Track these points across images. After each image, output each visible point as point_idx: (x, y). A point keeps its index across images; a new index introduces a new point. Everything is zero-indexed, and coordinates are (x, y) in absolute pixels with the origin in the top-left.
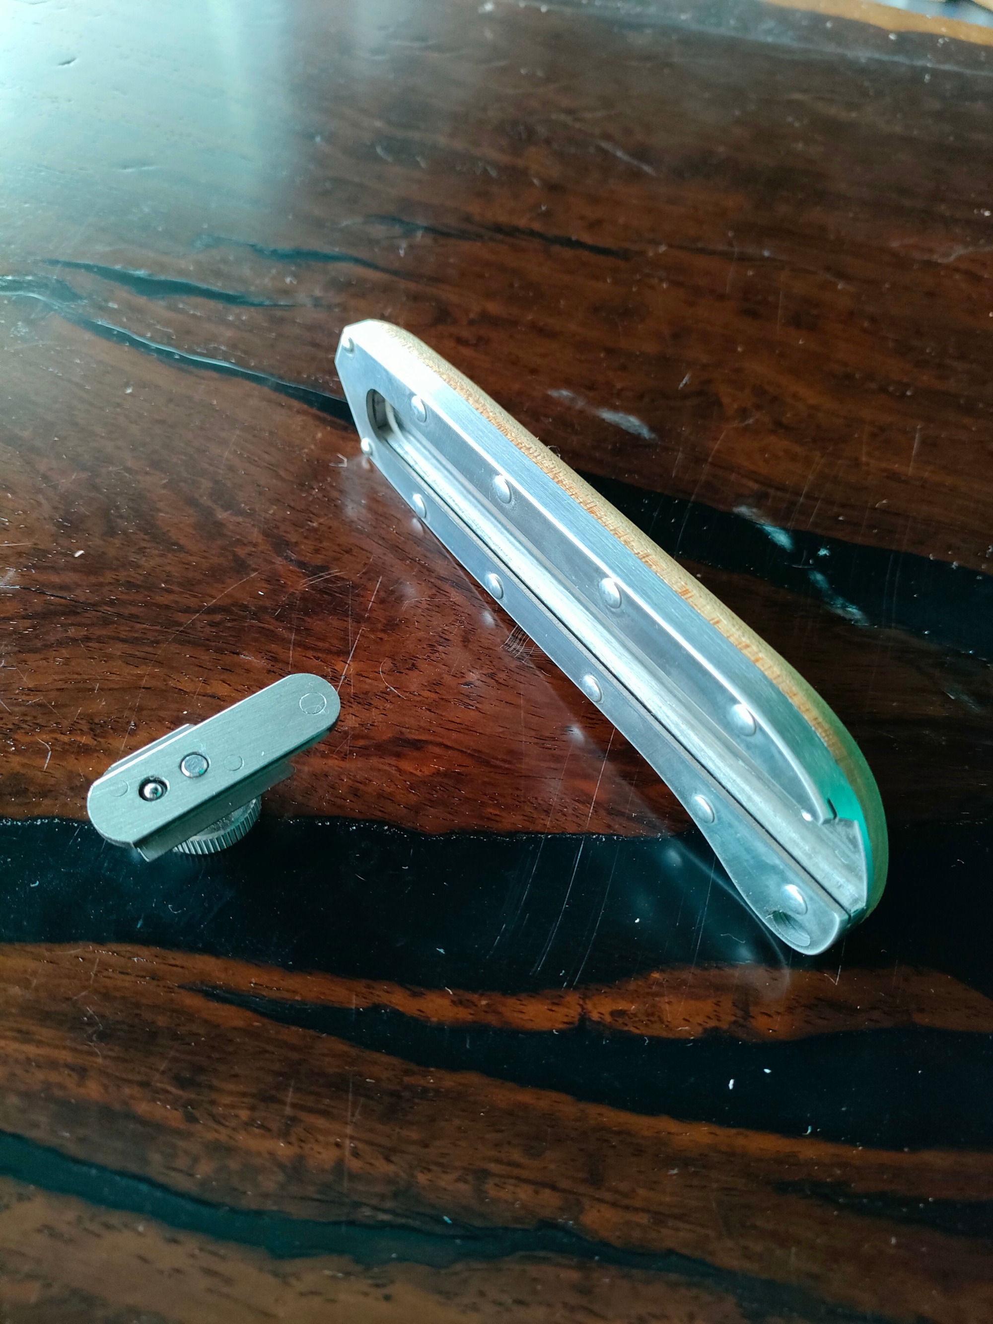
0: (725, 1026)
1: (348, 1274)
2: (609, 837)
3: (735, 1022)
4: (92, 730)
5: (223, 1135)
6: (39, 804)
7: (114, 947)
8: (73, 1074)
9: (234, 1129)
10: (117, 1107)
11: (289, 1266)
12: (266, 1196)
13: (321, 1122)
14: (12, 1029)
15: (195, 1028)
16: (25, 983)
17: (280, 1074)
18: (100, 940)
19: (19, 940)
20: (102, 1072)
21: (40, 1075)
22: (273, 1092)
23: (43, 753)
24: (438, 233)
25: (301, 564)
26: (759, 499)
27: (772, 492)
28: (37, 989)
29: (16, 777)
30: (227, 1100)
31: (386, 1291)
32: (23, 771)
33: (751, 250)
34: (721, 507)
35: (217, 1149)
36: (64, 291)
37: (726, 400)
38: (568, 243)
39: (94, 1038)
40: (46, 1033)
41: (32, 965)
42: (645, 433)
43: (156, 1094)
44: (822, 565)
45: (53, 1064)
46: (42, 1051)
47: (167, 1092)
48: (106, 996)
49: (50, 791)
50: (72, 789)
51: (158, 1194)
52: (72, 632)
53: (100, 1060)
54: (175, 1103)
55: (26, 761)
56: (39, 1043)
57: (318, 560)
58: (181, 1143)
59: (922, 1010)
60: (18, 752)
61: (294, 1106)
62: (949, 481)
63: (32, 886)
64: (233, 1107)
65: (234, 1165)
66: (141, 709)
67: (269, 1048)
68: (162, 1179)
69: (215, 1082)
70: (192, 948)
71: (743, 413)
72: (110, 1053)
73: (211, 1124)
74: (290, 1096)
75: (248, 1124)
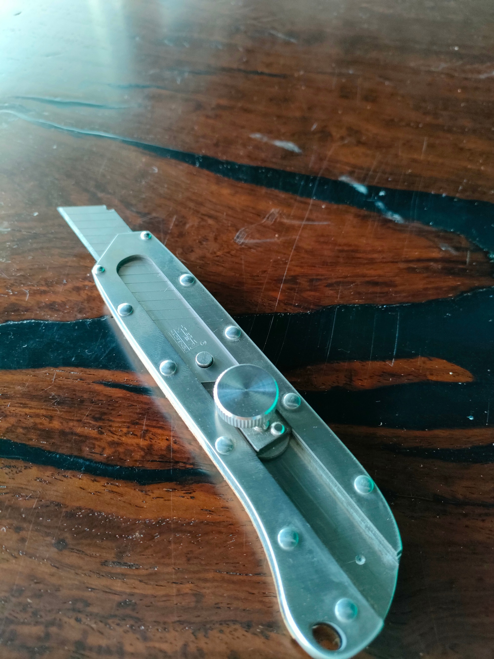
0: (341, 385)
1: (174, 489)
2: (286, 314)
3: (346, 383)
4: (46, 284)
5: (116, 438)
6: (24, 315)
7: (62, 368)
8: (47, 419)
9: (120, 436)
10: (67, 430)
11: (147, 488)
12: (136, 461)
13: (159, 431)
14: (17, 403)
15: (101, 398)
16: (23, 385)
17: (140, 414)
18: (56, 366)
19: (19, 368)
20: (60, 417)
21: (32, 420)
22: (137, 421)
23: (25, 294)
24: (194, 73)
25: (138, 213)
26: (351, 174)
27: (357, 171)
28: (28, 387)
29: (13, 304)
30: (117, 425)
31: (192, 495)
32: (17, 302)
33: (344, 71)
34: (333, 178)
35: (112, 444)
36: (22, 109)
37: (334, 134)
38: (256, 73)
39: (55, 404)
40: (33, 404)
41: (25, 378)
42: (296, 149)
43: (85, 424)
44: (381, 199)
45: (38, 416)
46: (33, 411)
47: (89, 423)
48: (60, 387)
49: (30, 309)
50: (39, 308)
51: (88, 463)
52: (35, 246)
53: (58, 413)
54: (93, 427)
55: (17, 298)
56: (31, 408)
57: (146, 210)
58: (97, 443)
59: (432, 374)
60: (14, 295)
61: (147, 425)
62: (440, 161)
63: (24, 347)
64: (120, 427)
65: (121, 449)
66: (68, 275)
67: (135, 404)
68: (89, 457)
69: (111, 418)
70: (97, 367)
71: (342, 138)
72: (63, 410)
73: (111, 434)
74: (145, 422)
75: (126, 434)
